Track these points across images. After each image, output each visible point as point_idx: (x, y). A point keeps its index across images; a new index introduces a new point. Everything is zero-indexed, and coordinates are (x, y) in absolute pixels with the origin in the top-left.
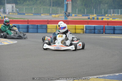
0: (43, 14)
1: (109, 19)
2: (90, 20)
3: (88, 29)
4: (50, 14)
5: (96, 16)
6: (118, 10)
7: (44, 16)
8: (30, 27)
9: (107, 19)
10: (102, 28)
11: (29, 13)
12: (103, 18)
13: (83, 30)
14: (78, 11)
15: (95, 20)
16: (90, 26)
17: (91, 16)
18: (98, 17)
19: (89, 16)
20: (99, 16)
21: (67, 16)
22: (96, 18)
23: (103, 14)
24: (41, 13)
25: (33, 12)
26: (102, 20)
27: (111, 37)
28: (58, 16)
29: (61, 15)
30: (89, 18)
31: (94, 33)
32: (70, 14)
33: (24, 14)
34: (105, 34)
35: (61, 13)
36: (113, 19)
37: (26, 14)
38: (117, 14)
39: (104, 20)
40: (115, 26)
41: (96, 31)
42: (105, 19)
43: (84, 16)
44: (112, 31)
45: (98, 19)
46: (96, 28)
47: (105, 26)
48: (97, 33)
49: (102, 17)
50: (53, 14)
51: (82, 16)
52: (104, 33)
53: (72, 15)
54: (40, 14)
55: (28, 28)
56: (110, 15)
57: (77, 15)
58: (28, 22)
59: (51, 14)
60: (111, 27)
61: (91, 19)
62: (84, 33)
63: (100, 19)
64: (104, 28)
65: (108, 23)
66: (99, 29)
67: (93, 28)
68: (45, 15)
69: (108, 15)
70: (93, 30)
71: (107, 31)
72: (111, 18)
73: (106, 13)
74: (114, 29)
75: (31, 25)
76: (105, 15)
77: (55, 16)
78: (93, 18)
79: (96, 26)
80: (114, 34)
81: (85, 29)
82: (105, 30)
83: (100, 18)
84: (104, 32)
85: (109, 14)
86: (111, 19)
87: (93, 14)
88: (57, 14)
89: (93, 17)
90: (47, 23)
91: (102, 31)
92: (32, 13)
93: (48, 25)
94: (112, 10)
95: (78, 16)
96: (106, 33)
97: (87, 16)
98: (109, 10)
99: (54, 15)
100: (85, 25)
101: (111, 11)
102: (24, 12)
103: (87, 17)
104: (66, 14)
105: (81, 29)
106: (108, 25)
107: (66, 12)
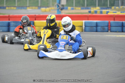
0: (29, 7)
1: (116, 12)
2: (90, 14)
3: (88, 25)
4: (38, 7)
5: (99, 9)
7: (30, 9)
8: (12, 24)
9: (114, 12)
10: (106, 25)
11: (11, 7)
12: (108, 12)
13: (82, 28)
14: (75, 3)
15: (98, 14)
16: (91, 23)
17: (93, 9)
18: (101, 10)
19: (90, 9)
20: (104, 9)
21: (60, 9)
22: (99, 11)
23: (108, 6)
24: (27, 7)
25: (16, 5)
26: (107, 13)
27: (118, 36)
28: (50, 10)
29: (53, 8)
30: (90, 12)
31: (97, 31)
32: (65, 7)
33: (4, 8)
34: (111, 32)
35: (53, 5)
36: (121, 12)
37: (7, 8)
39: (109, 14)
40: (123, 22)
41: (99, 28)
42: (111, 12)
43: (83, 9)
44: (120, 28)
45: (101, 12)
46: (98, 25)
47: (111, 21)
48: (100, 30)
49: (107, 10)
50: (43, 7)
51: (81, 9)
52: (109, 31)
53: (67, 9)
54: (25, 8)
55: (9, 25)
56: (117, 8)
57: (74, 8)
58: (9, 17)
59: (40, 7)
60: (118, 23)
61: (93, 13)
62: (83, 31)
63: (104, 13)
64: (109, 24)
65: (114, 17)
66: (103, 25)
67: (95, 25)
68: (32, 8)
69: (115, 8)
70: (95, 28)
71: (113, 28)
72: (118, 11)
74: (122, 25)
75: (14, 22)
76: (111, 8)
77: (45, 10)
78: (96, 12)
79: (99, 22)
80: (123, 31)
81: (84, 26)
82: (111, 26)
83: (104, 11)
84: (109, 29)
85: (116, 6)
86: (119, 13)
87: (96, 7)
88: (48, 7)
89: (95, 10)
90: (34, 18)
91: (106, 28)
92: (15, 7)
93: (35, 21)
94: (120, 1)
95: (76, 9)
96: (112, 30)
97: (88, 9)
98: (116, 1)
99: (43, 9)
100: (84, 21)
101: (118, 2)
102: (5, 6)
103: (87, 11)
104: (59, 6)
105: (79, 26)
106: (114, 20)
107: (59, 4)
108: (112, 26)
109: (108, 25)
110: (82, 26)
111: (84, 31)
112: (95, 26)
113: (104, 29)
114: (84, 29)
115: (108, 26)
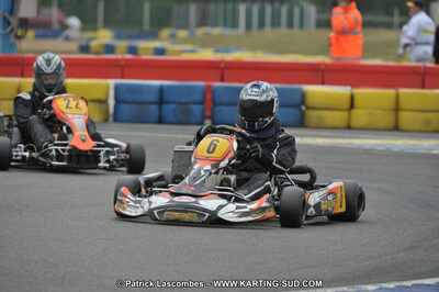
6: (230, 6)
13: (103, 107)
16: (140, 89)
23: (146, 26)
31: (160, 121)
38: (225, 25)
41: (169, 108)
46: (167, 97)
48: (172, 119)
62: (106, 121)
63: (146, 54)
64: (209, 96)
65: (223, 71)
66: (183, 99)
67: (154, 97)
70: (154, 108)
71: (223, 112)
73: (162, 20)
79: (170, 87)
81: (111, 102)
84: (208, 113)
91: (197, 109)
96: (218, 118)
100: (112, 82)
104: (9, 24)
105: (93, 101)
106: (222, 80)
107: (8, 16)
108: (217, 101)
109: (204, 96)
110: (103, 102)
111: (111, 119)
112: (153, 103)
113: (188, 112)
114: (111, 110)
115: (202, 103)
